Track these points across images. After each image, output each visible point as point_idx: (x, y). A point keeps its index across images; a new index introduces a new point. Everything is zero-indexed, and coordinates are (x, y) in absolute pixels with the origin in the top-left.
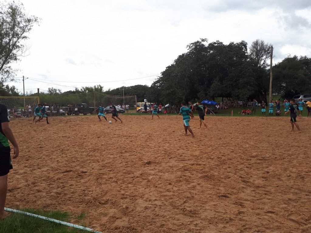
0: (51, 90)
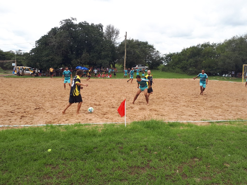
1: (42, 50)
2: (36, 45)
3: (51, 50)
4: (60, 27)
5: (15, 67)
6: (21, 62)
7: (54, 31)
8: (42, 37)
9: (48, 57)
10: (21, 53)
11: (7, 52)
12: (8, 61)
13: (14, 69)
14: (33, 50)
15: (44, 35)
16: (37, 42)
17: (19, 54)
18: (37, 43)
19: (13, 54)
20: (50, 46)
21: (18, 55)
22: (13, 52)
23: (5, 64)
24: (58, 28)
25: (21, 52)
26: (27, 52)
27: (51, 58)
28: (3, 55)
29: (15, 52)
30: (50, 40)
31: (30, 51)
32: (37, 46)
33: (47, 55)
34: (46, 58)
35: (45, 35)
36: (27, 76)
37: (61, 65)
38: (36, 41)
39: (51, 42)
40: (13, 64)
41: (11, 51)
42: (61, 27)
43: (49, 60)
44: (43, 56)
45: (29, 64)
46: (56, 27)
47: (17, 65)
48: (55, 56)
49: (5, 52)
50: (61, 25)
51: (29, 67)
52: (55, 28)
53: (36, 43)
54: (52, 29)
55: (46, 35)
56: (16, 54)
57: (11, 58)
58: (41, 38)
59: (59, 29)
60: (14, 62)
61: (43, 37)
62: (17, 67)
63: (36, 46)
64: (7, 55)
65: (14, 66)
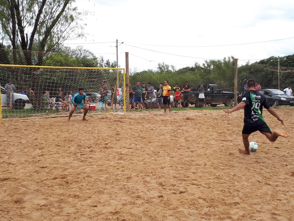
0: (162, 66)
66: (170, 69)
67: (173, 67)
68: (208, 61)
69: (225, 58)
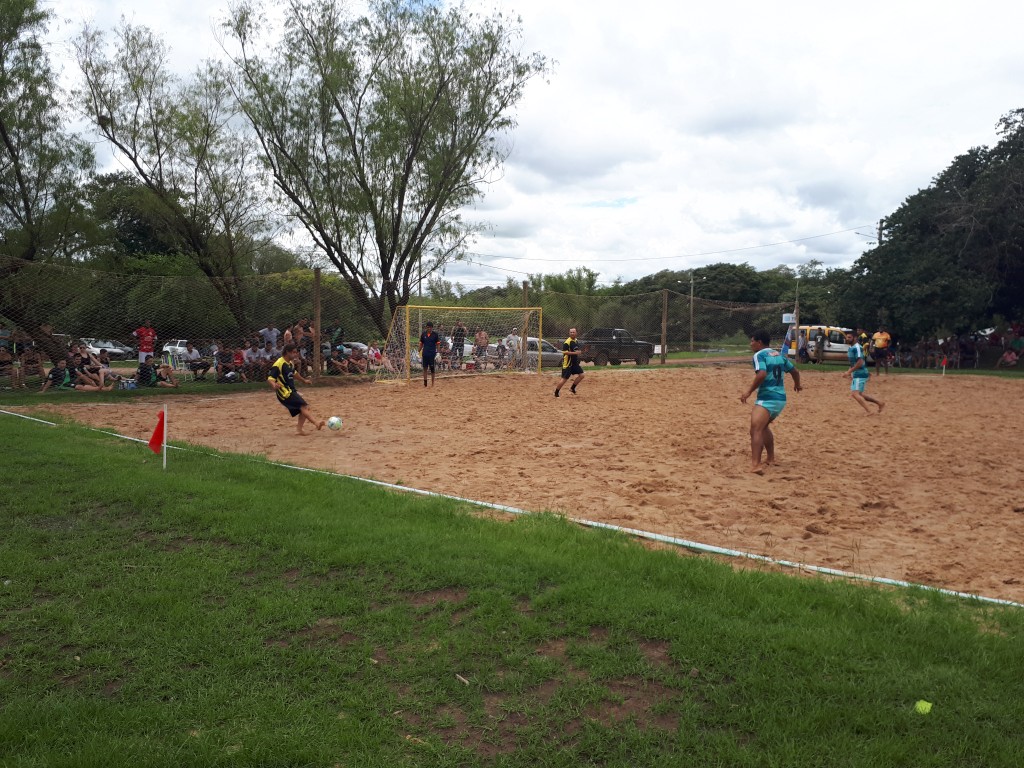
1: (904, 255)
2: (880, 235)
3: (947, 254)
4: (996, 145)
5: (794, 328)
6: (817, 307)
7: (967, 168)
8: (907, 201)
9: (927, 283)
10: (819, 272)
11: (769, 272)
12: (769, 307)
13: (789, 335)
14: (867, 259)
15: (916, 193)
16: (884, 224)
17: (810, 276)
18: (884, 229)
19: (789, 276)
20: (942, 236)
21: (805, 281)
22: (788, 269)
23: (757, 318)
24: (988, 150)
25: (818, 267)
26: (841, 267)
27: (945, 288)
28: (755, 285)
29: (797, 270)
30: (944, 209)
31: (855, 263)
32: (884, 238)
33: (927, 276)
34: (919, 286)
35: (922, 192)
36: (833, 362)
37: (990, 316)
38: (882, 221)
39: (947, 220)
40: (787, 318)
41: (781, 267)
42: (1001, 143)
43: (934, 295)
44: (909, 282)
45: (848, 317)
46: (979, 148)
47: (802, 322)
48: (964, 276)
49: (762, 273)
50: (1003, 135)
51: (845, 329)
52: (973, 153)
53: (881, 229)
54: (957, 158)
55: (929, 189)
56: (799, 277)
57: (781, 293)
58: (903, 204)
59: (993, 152)
60: (789, 310)
61: (912, 200)
62: (801, 327)
63: (881, 242)
64: (765, 285)
65: (787, 325)
66: (454, 290)
67: (460, 287)
68: (535, 277)
69: (571, 272)
